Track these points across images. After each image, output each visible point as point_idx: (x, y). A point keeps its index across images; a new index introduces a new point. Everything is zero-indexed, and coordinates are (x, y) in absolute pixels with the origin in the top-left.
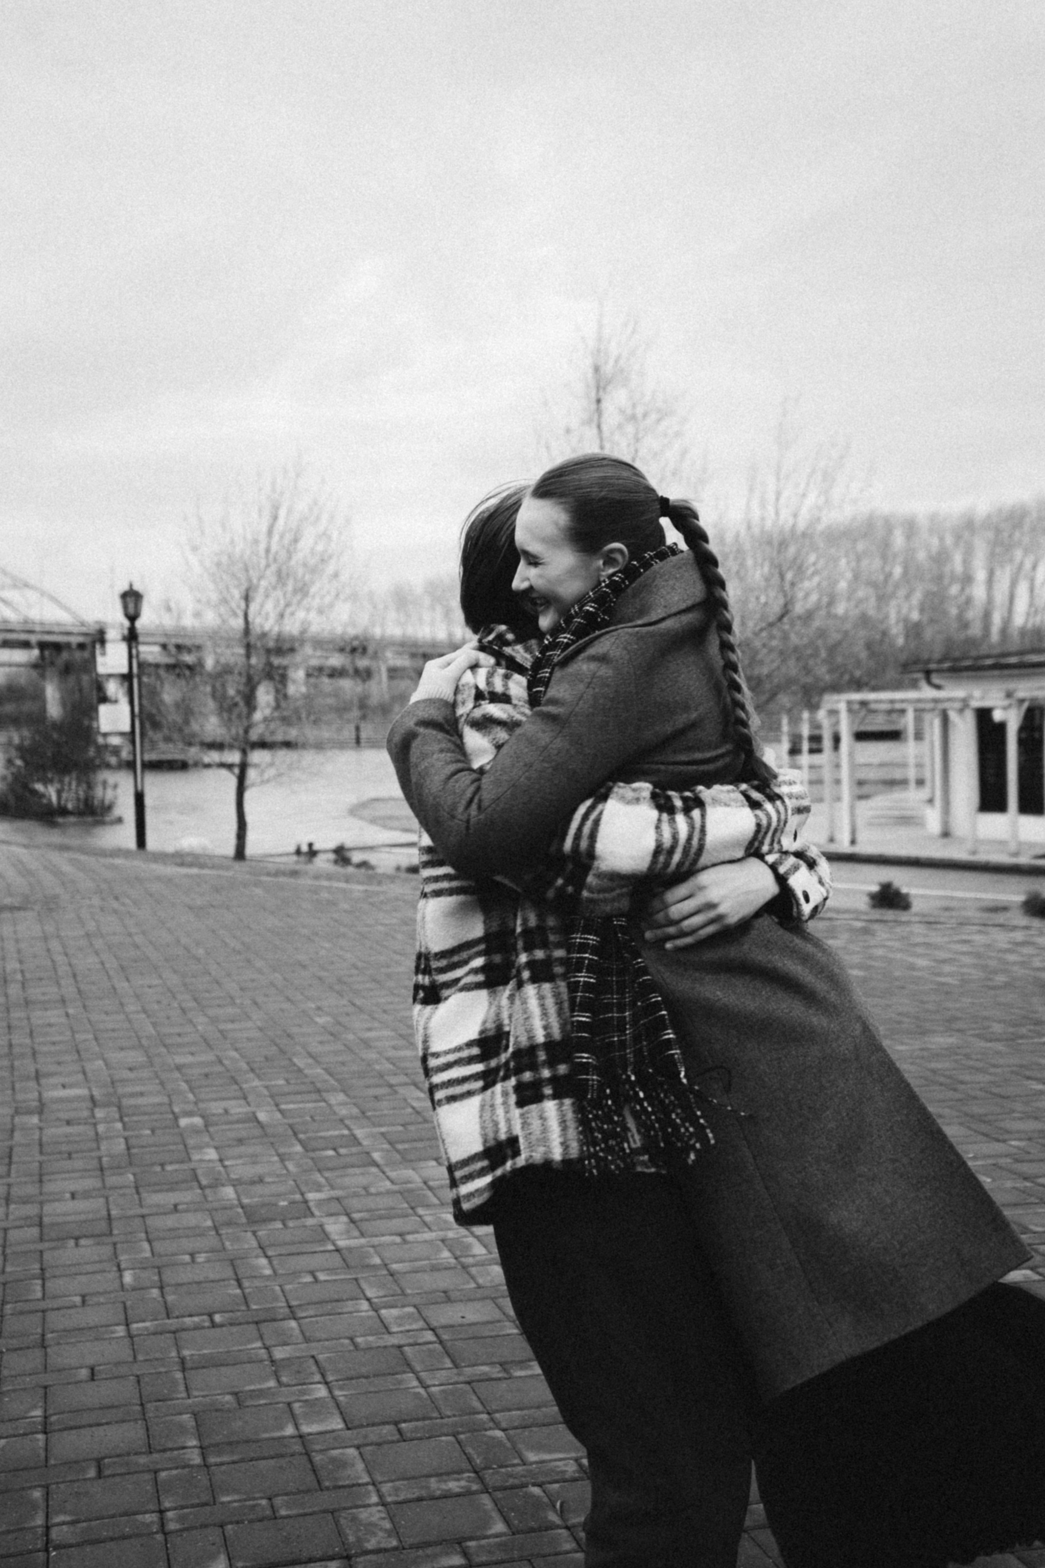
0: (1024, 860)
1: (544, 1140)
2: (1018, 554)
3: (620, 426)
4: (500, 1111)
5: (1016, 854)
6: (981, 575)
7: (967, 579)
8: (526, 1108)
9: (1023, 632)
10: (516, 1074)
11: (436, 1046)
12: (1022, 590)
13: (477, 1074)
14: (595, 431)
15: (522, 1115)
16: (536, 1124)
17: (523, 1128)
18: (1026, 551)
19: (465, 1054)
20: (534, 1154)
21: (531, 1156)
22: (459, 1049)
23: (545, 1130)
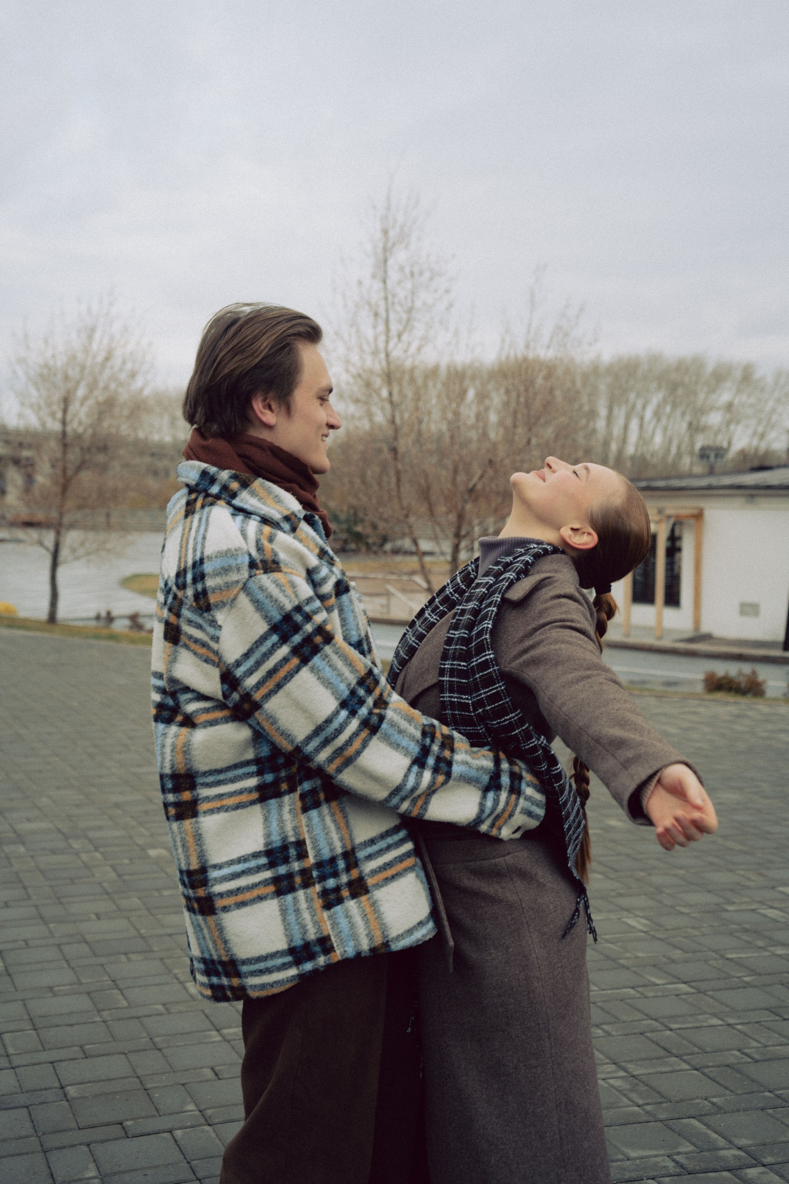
0: (666, 643)
1: (354, 936)
2: (632, 396)
3: (400, 282)
4: (306, 916)
5: (660, 638)
6: (603, 412)
7: (592, 414)
8: (332, 910)
9: (633, 458)
10: (319, 882)
11: (215, 858)
12: (634, 425)
13: (266, 880)
14: (380, 285)
15: (330, 917)
16: (343, 923)
17: (332, 928)
18: (638, 395)
19: (253, 864)
20: (346, 949)
21: (345, 951)
22: (240, 860)
23: (352, 925)
